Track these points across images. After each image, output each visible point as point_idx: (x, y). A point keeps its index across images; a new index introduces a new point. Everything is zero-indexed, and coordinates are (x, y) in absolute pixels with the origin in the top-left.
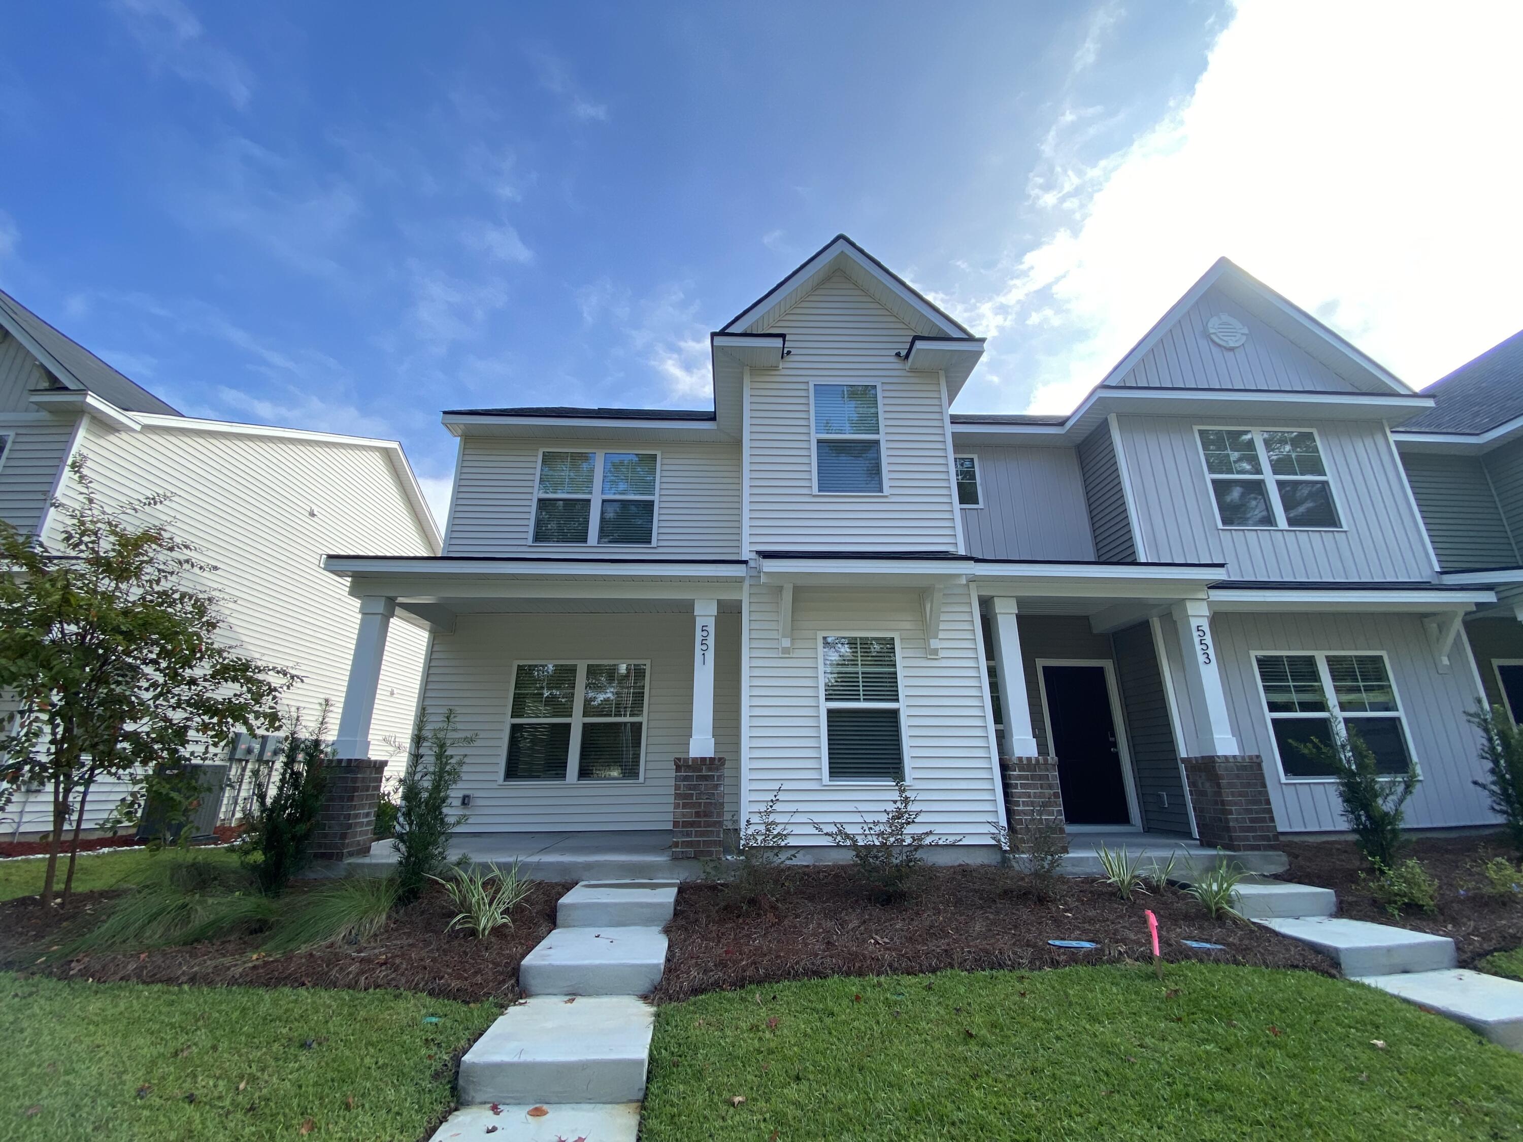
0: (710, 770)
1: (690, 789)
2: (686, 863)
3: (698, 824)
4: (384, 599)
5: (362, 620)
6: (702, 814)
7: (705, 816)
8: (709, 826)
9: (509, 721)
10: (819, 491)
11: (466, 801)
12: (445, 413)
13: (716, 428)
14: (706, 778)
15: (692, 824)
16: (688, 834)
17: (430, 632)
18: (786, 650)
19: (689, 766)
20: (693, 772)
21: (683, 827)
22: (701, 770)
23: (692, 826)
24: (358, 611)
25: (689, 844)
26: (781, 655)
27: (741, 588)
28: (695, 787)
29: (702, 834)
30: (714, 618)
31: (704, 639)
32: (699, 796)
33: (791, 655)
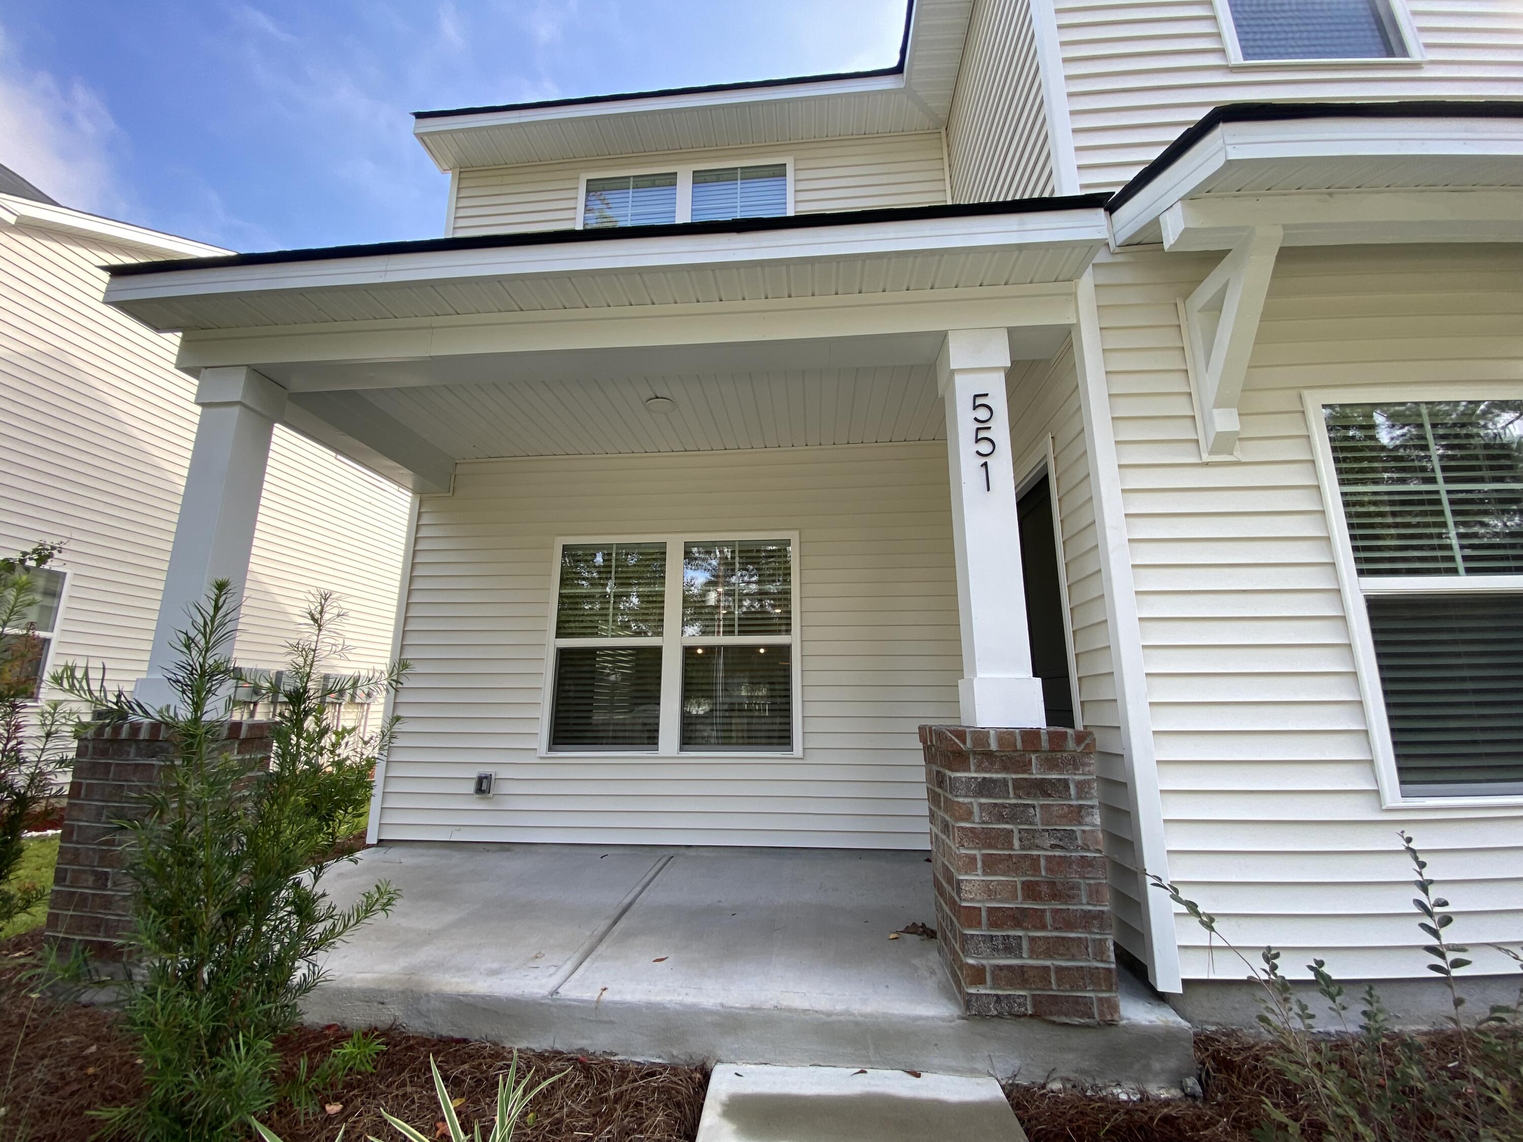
0: (1051, 764)
1: (1001, 819)
2: (1008, 1028)
3: (1036, 919)
4: (244, 370)
5: (202, 416)
6: (1044, 889)
7: (1055, 896)
8: (1070, 926)
9: (553, 644)
10: (1246, 56)
11: (484, 787)
12: (419, 116)
13: (902, 85)
14: (1042, 788)
15: (1018, 918)
16: (1010, 947)
17: (414, 492)
18: (1224, 442)
19: (989, 755)
20: (1005, 769)
21: (993, 925)
22: (1025, 766)
23: (1018, 925)
24: (192, 398)
25: (1019, 976)
26: (1206, 458)
27: (1074, 295)
28: (1016, 814)
29: (1053, 948)
30: (1001, 376)
31: (982, 426)
32: (1030, 838)
33: (1238, 456)
